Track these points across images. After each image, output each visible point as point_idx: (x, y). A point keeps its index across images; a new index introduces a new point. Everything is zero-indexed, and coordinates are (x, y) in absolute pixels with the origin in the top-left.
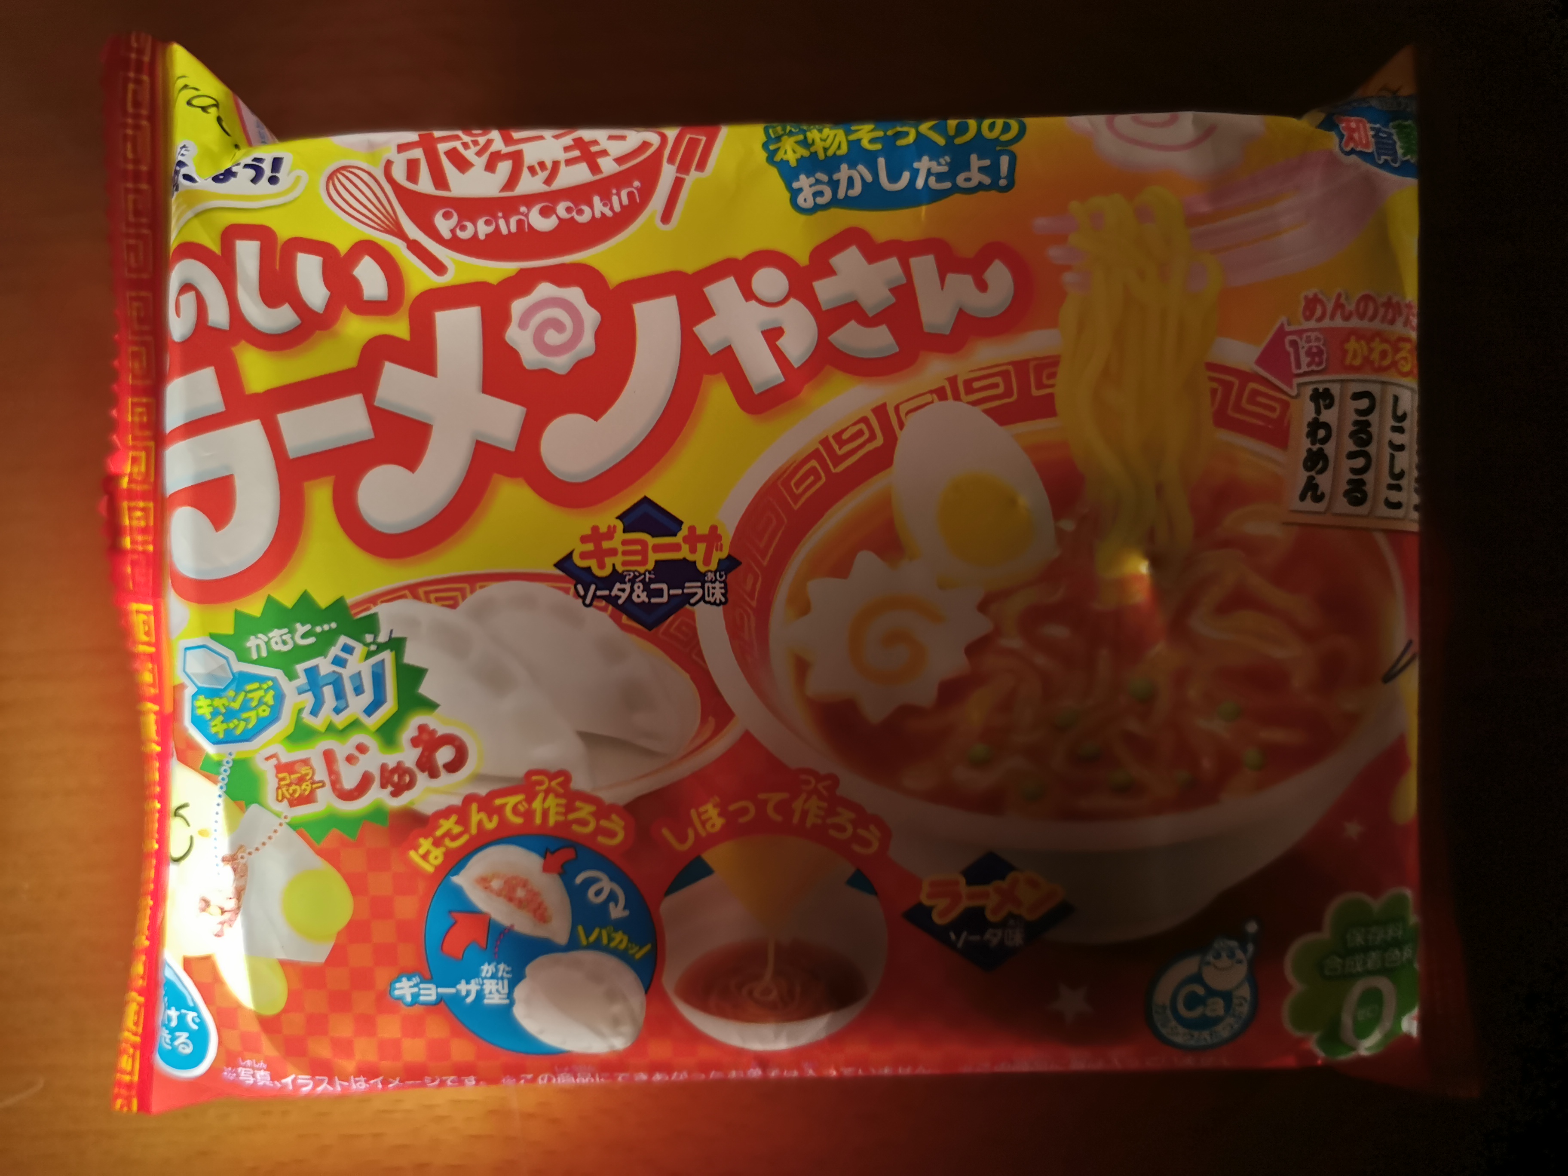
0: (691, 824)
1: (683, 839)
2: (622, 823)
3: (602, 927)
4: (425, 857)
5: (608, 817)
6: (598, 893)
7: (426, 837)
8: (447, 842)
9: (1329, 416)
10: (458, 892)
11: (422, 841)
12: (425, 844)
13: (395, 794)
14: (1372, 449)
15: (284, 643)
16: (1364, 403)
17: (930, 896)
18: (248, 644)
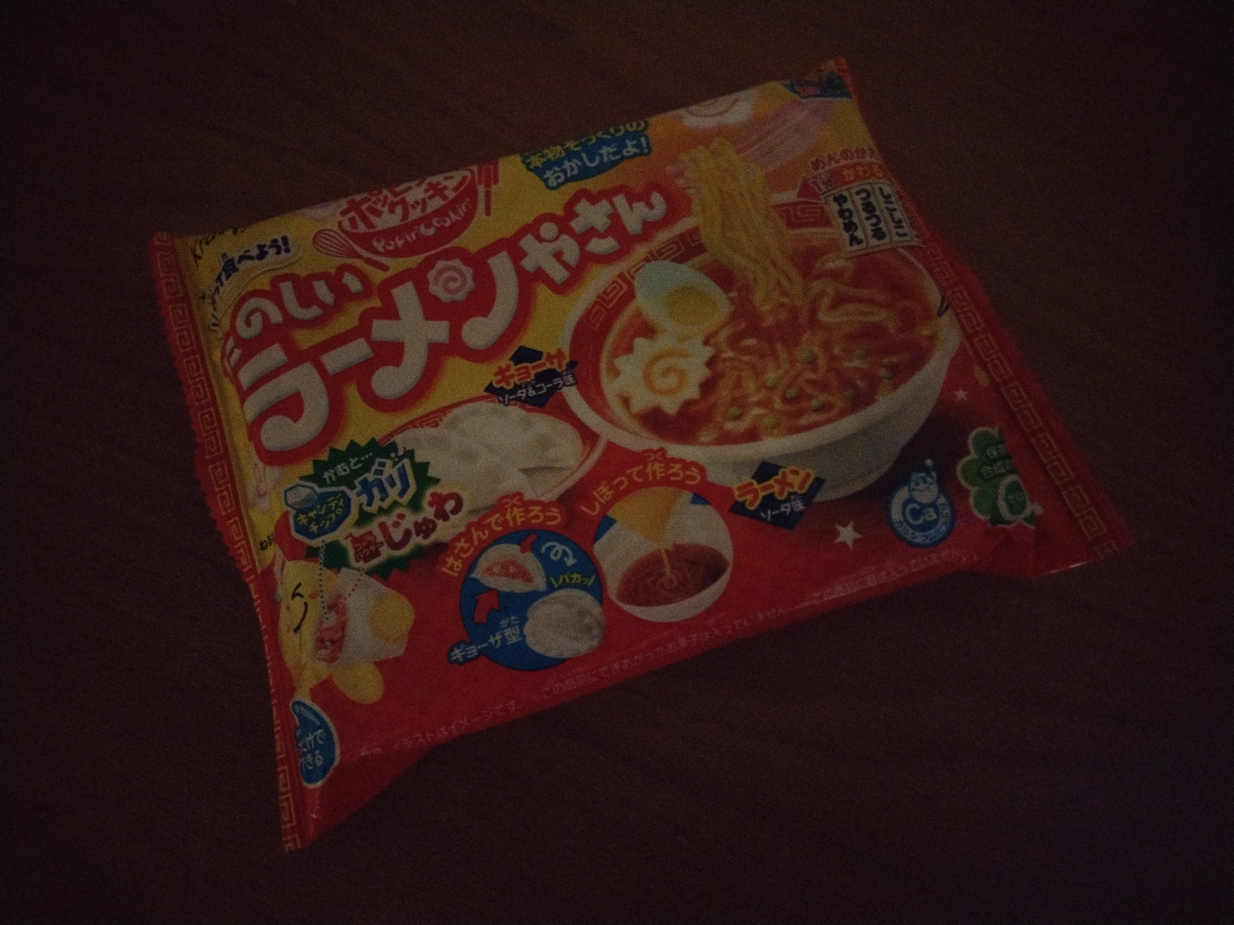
0: (597, 500)
1: (593, 508)
2: (557, 510)
3: (565, 573)
4: (451, 568)
5: (550, 511)
6: (556, 554)
7: (449, 557)
8: (462, 555)
9: (848, 205)
10: (475, 581)
11: (448, 559)
12: (450, 560)
13: (425, 537)
14: (877, 213)
15: (345, 470)
16: (864, 195)
17: (740, 496)
18: (324, 477)
